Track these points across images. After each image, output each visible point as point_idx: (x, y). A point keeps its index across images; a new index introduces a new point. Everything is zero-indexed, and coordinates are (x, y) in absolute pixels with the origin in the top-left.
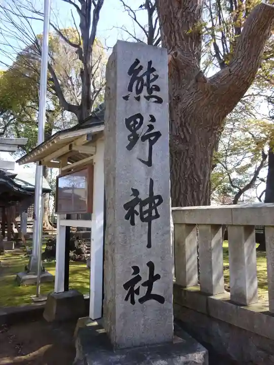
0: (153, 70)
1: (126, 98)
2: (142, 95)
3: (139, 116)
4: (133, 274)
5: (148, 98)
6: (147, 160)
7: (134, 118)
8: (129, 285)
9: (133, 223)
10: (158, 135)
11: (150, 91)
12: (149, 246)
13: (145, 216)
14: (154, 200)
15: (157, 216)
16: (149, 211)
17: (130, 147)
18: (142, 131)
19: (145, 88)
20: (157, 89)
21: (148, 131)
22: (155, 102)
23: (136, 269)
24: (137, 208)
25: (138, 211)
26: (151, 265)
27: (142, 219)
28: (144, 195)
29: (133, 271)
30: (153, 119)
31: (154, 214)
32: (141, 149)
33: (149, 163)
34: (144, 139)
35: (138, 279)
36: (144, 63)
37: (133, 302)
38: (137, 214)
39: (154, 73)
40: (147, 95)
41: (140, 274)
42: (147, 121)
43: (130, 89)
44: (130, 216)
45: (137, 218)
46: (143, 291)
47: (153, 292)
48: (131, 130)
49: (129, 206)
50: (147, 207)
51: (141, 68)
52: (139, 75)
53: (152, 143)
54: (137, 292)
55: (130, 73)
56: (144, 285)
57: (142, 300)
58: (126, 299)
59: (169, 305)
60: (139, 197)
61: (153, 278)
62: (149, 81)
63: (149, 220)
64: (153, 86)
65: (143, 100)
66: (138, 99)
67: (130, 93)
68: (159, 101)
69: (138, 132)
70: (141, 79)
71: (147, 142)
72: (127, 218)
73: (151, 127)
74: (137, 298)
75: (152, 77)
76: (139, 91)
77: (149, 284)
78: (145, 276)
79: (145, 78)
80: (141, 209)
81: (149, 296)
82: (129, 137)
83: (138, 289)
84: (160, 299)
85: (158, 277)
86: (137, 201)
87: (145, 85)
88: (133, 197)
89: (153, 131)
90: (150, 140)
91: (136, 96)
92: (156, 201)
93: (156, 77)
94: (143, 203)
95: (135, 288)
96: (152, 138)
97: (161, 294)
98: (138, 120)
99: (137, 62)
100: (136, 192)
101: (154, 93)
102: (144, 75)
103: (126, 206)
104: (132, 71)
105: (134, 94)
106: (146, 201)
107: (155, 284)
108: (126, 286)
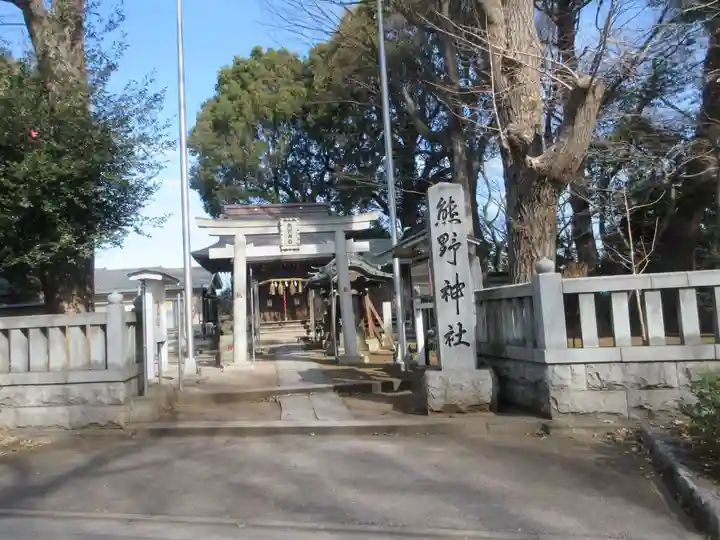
0: (453, 202)
1: (437, 224)
2: (447, 221)
3: (446, 234)
4: (449, 329)
5: (451, 222)
6: (453, 261)
7: (442, 236)
8: (447, 336)
9: (447, 300)
10: (459, 244)
11: (452, 216)
12: (458, 313)
13: (454, 296)
14: (459, 285)
15: (462, 295)
16: (457, 293)
17: (441, 255)
18: (448, 244)
19: (448, 216)
20: (457, 214)
21: (452, 243)
22: (456, 223)
23: (451, 327)
24: (449, 291)
25: (450, 293)
26: (459, 324)
27: (453, 298)
28: (452, 284)
30: (455, 234)
31: (460, 294)
32: (449, 255)
33: (455, 263)
34: (450, 248)
35: (452, 332)
36: (447, 199)
37: (450, 345)
38: (449, 295)
39: (454, 204)
40: (450, 219)
41: (453, 330)
42: (451, 236)
43: (439, 218)
44: (445, 296)
45: (449, 298)
46: (456, 339)
47: (462, 340)
48: (441, 244)
49: (444, 291)
50: (455, 290)
51: (445, 202)
52: (444, 208)
53: (455, 250)
55: (437, 208)
56: (456, 336)
57: (456, 344)
58: (446, 343)
59: (473, 348)
60: (450, 285)
61: (462, 332)
62: (451, 210)
63: (457, 298)
64: (454, 212)
65: (448, 224)
66: (444, 223)
67: (439, 220)
68: (459, 222)
69: (446, 245)
70: (446, 210)
71: (452, 250)
72: (443, 297)
73: (454, 240)
74: (452, 343)
75: (453, 207)
76: (444, 218)
77: (460, 335)
78: (457, 331)
79: (448, 209)
81: (460, 342)
82: (440, 249)
83: (453, 338)
84: (468, 344)
85: (465, 331)
86: (449, 287)
87: (449, 213)
88: (446, 285)
89: (456, 242)
92: (461, 286)
93: (455, 206)
94: (452, 288)
95: (451, 337)
96: (455, 247)
97: (467, 342)
98: (446, 237)
99: (442, 199)
100: (447, 282)
101: (455, 217)
102: (446, 207)
103: (442, 291)
104: (439, 206)
105: (441, 221)
106: (454, 287)
107: (463, 335)
108: (445, 336)
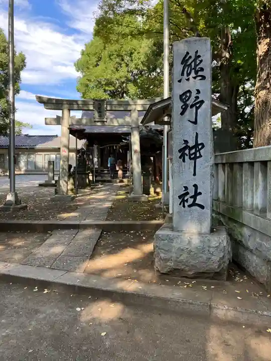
0: (199, 56)
1: (180, 81)
2: (191, 77)
3: (189, 91)
4: (184, 191)
5: (195, 78)
6: (194, 120)
7: (185, 93)
8: (182, 197)
9: (184, 161)
10: (202, 102)
11: (196, 72)
12: (195, 174)
13: (192, 157)
14: (198, 146)
15: (201, 156)
16: (195, 153)
17: (182, 114)
18: (190, 102)
19: (193, 71)
20: (202, 69)
21: (195, 101)
22: (200, 79)
23: (186, 188)
24: (187, 152)
25: (188, 153)
26: (195, 186)
27: (190, 159)
28: (191, 143)
29: (184, 189)
30: (198, 92)
31: (198, 155)
32: (190, 113)
33: (195, 122)
34: (192, 106)
35: (187, 193)
36: (192, 54)
37: (184, 206)
38: (187, 155)
39: (200, 59)
40: (195, 76)
41: (188, 191)
42: (194, 94)
43: (182, 74)
44: (182, 156)
45: (187, 158)
46: (191, 201)
47: (196, 202)
48: (183, 102)
49: (182, 151)
50: (193, 151)
51: (190, 57)
52: (188, 64)
53: (197, 109)
54: (187, 201)
55: (182, 63)
56: (191, 197)
57: (190, 206)
58: (180, 204)
59: (208, 211)
60: (188, 145)
61: (197, 194)
62: (196, 65)
63: (195, 158)
64: (199, 68)
65: (191, 80)
66: (188, 80)
67: (182, 77)
68: (203, 78)
69: (188, 103)
70: (190, 64)
71: (194, 108)
72: (180, 157)
73: (197, 98)
74: (186, 204)
75: (198, 62)
76: (188, 74)
77: (194, 197)
78: (192, 193)
79: (193, 64)
80: (189, 152)
81: (194, 204)
82: (182, 107)
83: (187, 199)
84: (202, 207)
85: (200, 193)
86: (187, 147)
87: (193, 69)
88: (184, 145)
89: (198, 100)
90: (196, 107)
91: (187, 78)
92: (200, 147)
93: (201, 61)
94: (191, 149)
95: (186, 199)
96: (198, 105)
97: (202, 204)
98: (188, 95)
99: (188, 53)
100: (186, 142)
101: (200, 73)
102: (192, 62)
103: (180, 151)
104: (184, 61)
105: (185, 76)
106: (193, 148)
107: (198, 197)
108: (180, 197)
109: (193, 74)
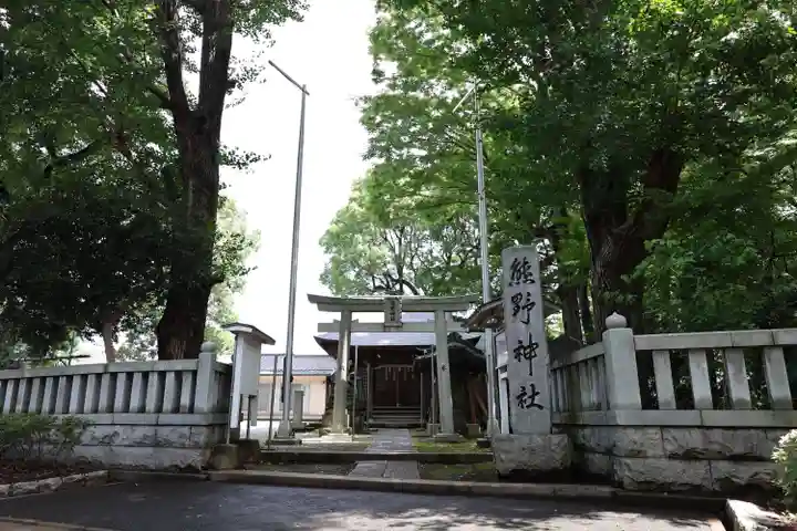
0: (528, 263)
1: (510, 285)
2: (521, 281)
3: (520, 294)
4: (522, 391)
5: (525, 282)
6: (526, 321)
7: (516, 296)
9: (519, 361)
10: (533, 304)
11: (526, 277)
12: (531, 374)
13: (527, 356)
14: (532, 346)
15: (536, 355)
16: (530, 353)
17: (515, 314)
18: (522, 303)
19: (523, 276)
20: (531, 274)
21: (526, 303)
22: (530, 283)
23: (524, 388)
24: (522, 351)
26: (532, 385)
27: (526, 358)
28: (526, 344)
29: (521, 389)
30: (529, 294)
31: (533, 354)
32: (523, 314)
33: (527, 323)
34: (524, 308)
35: (525, 394)
36: (521, 261)
37: (522, 407)
38: (522, 355)
39: (528, 265)
41: (526, 391)
42: (525, 295)
43: (513, 278)
44: (518, 356)
45: (522, 357)
46: (529, 402)
47: (535, 402)
48: (515, 304)
49: (517, 351)
50: (528, 351)
51: (519, 263)
52: (518, 269)
53: (529, 310)
54: (525, 402)
55: (512, 269)
56: (529, 398)
57: (528, 407)
58: (518, 405)
59: (546, 412)
60: (523, 345)
61: (535, 394)
62: (525, 271)
63: (530, 358)
64: (528, 273)
65: (522, 284)
66: (519, 284)
67: (513, 281)
68: (533, 282)
69: (519, 305)
70: (520, 271)
71: (526, 310)
72: (516, 357)
73: (528, 300)
74: (525, 405)
75: (527, 268)
76: (518, 279)
77: (532, 397)
78: (530, 393)
79: (522, 270)
80: (524, 352)
81: (532, 405)
82: (514, 309)
83: (525, 400)
84: (540, 407)
85: (538, 393)
86: (521, 347)
87: (523, 274)
88: (519, 345)
89: (529, 303)
91: (517, 282)
92: (534, 347)
93: (529, 267)
94: (525, 349)
96: (529, 307)
97: (541, 404)
98: (519, 297)
99: (516, 260)
100: (520, 342)
101: (529, 278)
102: (521, 267)
103: (515, 350)
105: (515, 281)
106: (528, 347)
107: (536, 397)
108: (518, 397)
109: (523, 279)
